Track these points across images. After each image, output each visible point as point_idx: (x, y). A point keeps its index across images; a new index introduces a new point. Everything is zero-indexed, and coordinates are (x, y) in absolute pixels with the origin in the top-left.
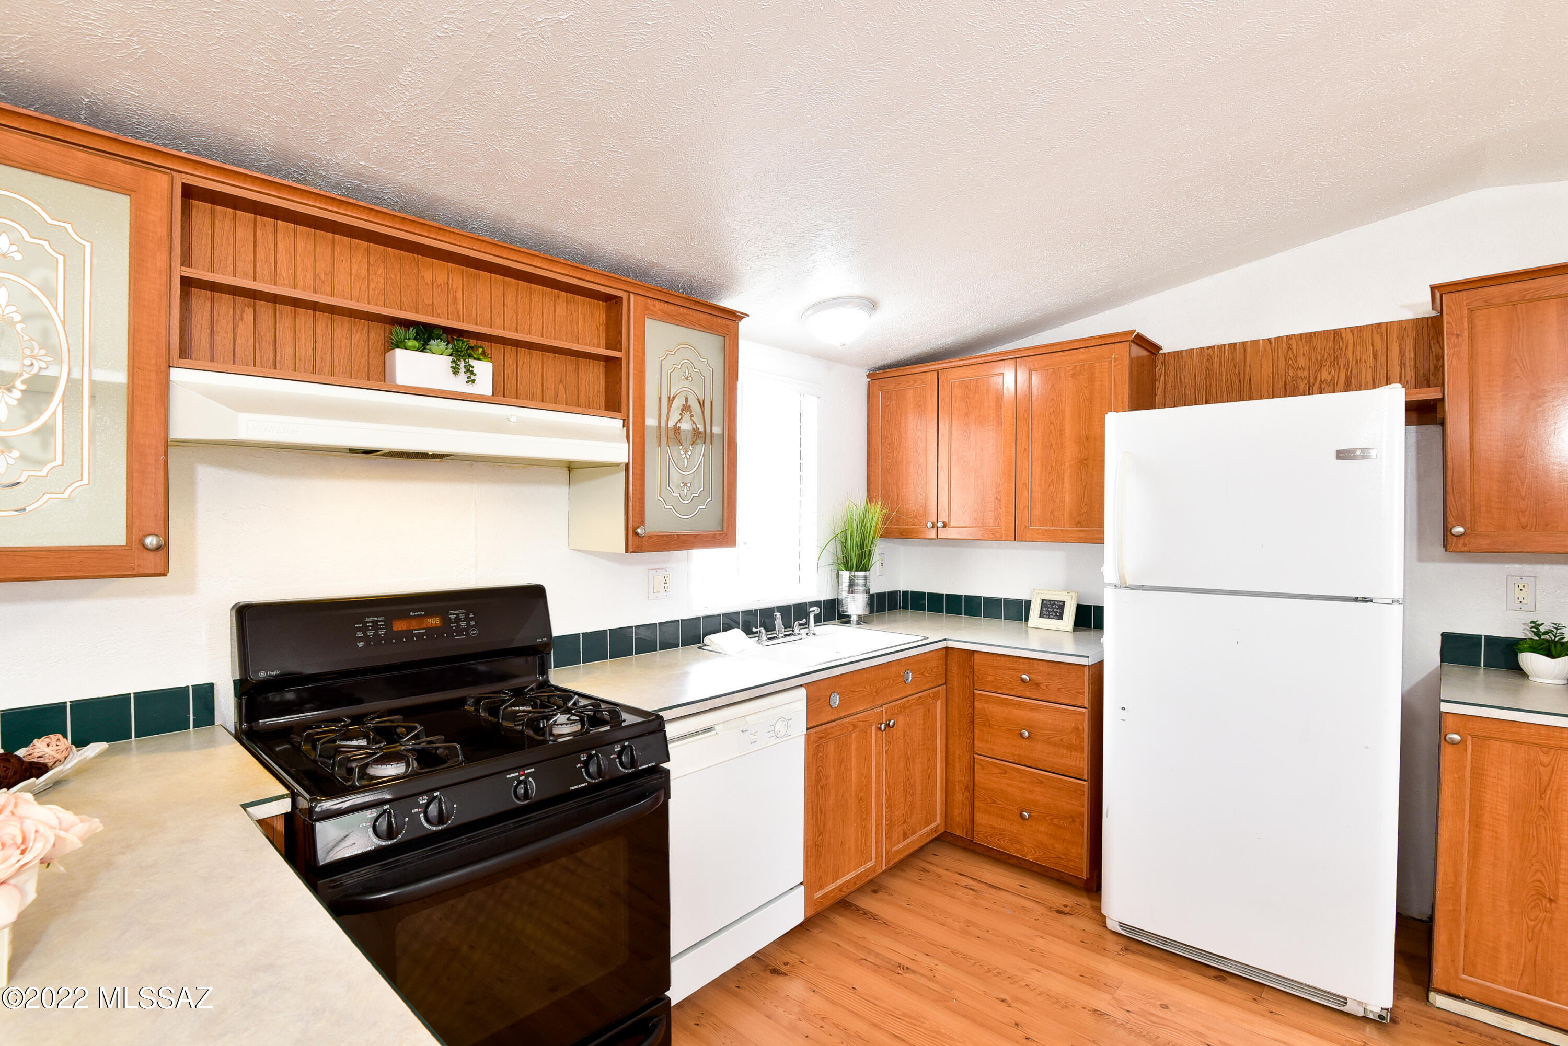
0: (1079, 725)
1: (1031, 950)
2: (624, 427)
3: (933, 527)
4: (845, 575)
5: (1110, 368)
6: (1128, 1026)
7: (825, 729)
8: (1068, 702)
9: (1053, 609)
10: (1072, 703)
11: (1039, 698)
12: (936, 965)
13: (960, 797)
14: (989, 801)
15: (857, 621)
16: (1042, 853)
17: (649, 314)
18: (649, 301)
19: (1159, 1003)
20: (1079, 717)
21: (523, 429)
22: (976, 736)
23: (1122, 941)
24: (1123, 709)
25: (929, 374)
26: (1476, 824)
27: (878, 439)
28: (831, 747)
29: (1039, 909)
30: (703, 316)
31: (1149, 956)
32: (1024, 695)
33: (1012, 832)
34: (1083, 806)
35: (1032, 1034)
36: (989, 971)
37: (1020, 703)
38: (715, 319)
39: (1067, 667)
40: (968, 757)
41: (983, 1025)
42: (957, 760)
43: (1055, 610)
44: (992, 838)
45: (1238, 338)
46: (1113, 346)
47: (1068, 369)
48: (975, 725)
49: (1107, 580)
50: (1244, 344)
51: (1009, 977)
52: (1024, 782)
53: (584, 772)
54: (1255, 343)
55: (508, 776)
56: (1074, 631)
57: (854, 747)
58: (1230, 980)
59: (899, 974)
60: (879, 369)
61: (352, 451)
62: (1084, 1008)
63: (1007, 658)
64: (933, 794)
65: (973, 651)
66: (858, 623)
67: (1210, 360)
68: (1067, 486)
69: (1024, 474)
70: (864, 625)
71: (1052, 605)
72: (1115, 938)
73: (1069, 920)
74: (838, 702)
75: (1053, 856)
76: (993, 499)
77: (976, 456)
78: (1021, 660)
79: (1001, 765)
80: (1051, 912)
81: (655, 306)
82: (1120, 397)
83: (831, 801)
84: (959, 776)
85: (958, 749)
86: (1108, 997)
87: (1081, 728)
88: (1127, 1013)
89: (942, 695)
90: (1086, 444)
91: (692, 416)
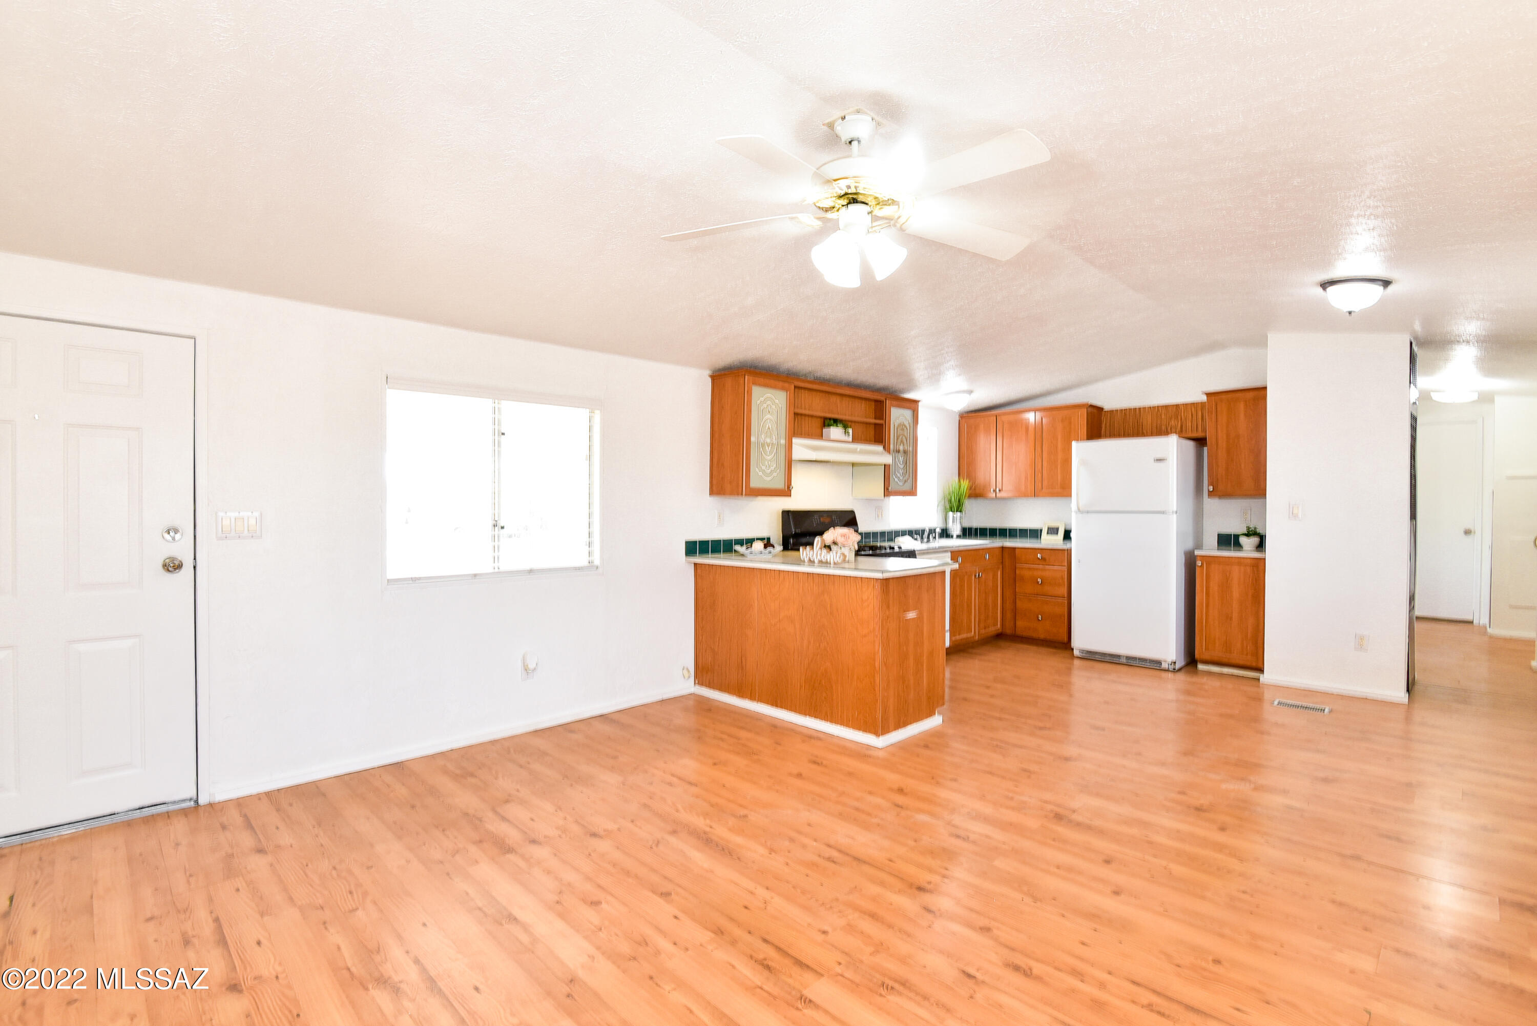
2: (883, 449)
3: (994, 492)
4: (951, 516)
5: (1078, 418)
7: (956, 572)
8: (1058, 564)
9: (1053, 531)
10: (1060, 565)
11: (1045, 564)
13: (1009, 615)
14: (1023, 615)
16: (1046, 635)
17: (893, 407)
20: (1061, 571)
21: (862, 452)
22: (1017, 586)
25: (991, 416)
26: (1208, 594)
27: (964, 448)
28: (958, 580)
30: (908, 403)
31: (1090, 658)
32: (1039, 564)
33: (1034, 627)
34: (1063, 610)
37: (1037, 569)
38: (911, 404)
39: (1058, 551)
40: (1013, 596)
42: (1008, 598)
44: (1025, 632)
45: (1137, 405)
46: (1079, 408)
47: (1059, 418)
48: (1016, 581)
49: (1073, 510)
50: (1140, 409)
52: (1039, 604)
54: (1144, 408)
56: (1061, 538)
57: (966, 582)
60: (964, 413)
61: (799, 461)
63: (1031, 549)
64: (997, 612)
65: (1015, 547)
66: (956, 538)
67: (1125, 414)
68: (1059, 472)
69: (1039, 466)
70: (960, 540)
71: (1052, 529)
72: (1076, 656)
74: (961, 561)
75: (1052, 633)
76: (1024, 478)
77: (1016, 457)
78: (1038, 550)
79: (1028, 597)
81: (894, 402)
82: (1081, 434)
83: (959, 602)
84: (1009, 605)
85: (1008, 594)
87: (1062, 575)
89: (1001, 568)
91: (904, 444)
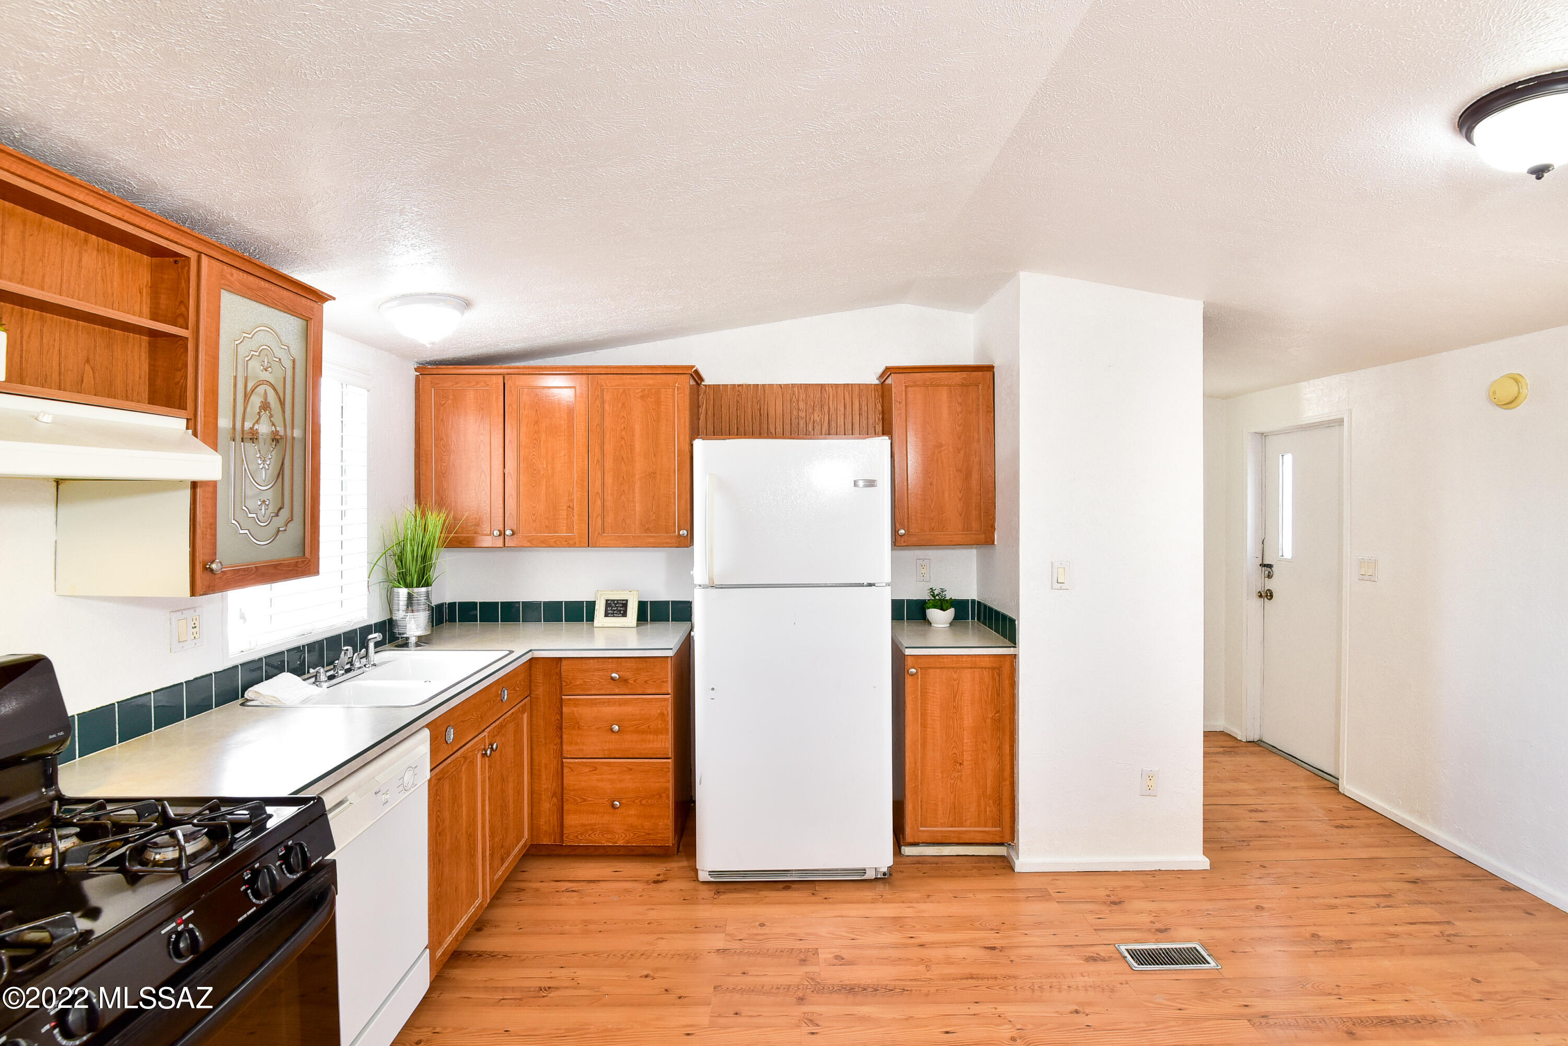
0: (664, 710)
1: (649, 924)
2: (187, 428)
3: (500, 535)
4: (403, 592)
5: (673, 395)
6: (746, 951)
7: (443, 769)
8: (654, 691)
9: (617, 608)
10: (658, 692)
11: (627, 692)
12: (575, 973)
13: (547, 805)
14: (579, 800)
15: (416, 643)
16: (632, 835)
17: (225, 284)
18: (225, 267)
19: (757, 924)
20: (663, 703)
22: (565, 740)
23: (713, 887)
24: (713, 689)
25: (494, 377)
27: (429, 442)
28: (447, 787)
29: (639, 886)
30: (286, 293)
31: (736, 891)
32: (613, 692)
33: (603, 824)
34: (669, 781)
35: (681, 992)
36: (623, 957)
37: (609, 701)
38: (299, 298)
39: (652, 660)
40: (555, 762)
41: (640, 1005)
42: (543, 769)
43: (619, 608)
44: (583, 836)
45: (760, 382)
46: (676, 376)
47: (637, 391)
48: (564, 730)
49: (696, 582)
50: (763, 386)
51: (642, 955)
52: (614, 774)
53: (250, 894)
54: (771, 386)
55: (163, 932)
56: (637, 626)
57: (464, 781)
58: (793, 886)
59: (544, 997)
60: (430, 363)
62: (709, 953)
63: (595, 661)
64: (522, 809)
65: (560, 659)
66: (417, 645)
68: (638, 497)
69: (596, 484)
70: (427, 647)
71: (615, 604)
72: (705, 887)
73: (665, 886)
74: (452, 736)
75: (643, 834)
76: (565, 507)
77: (547, 463)
78: (610, 660)
79: (590, 763)
80: (649, 884)
81: (232, 275)
82: (682, 421)
83: (447, 846)
84: (547, 784)
85: (546, 758)
86: (722, 936)
87: (665, 712)
88: (740, 942)
89: (528, 707)
90: (654, 459)
91: (271, 416)
